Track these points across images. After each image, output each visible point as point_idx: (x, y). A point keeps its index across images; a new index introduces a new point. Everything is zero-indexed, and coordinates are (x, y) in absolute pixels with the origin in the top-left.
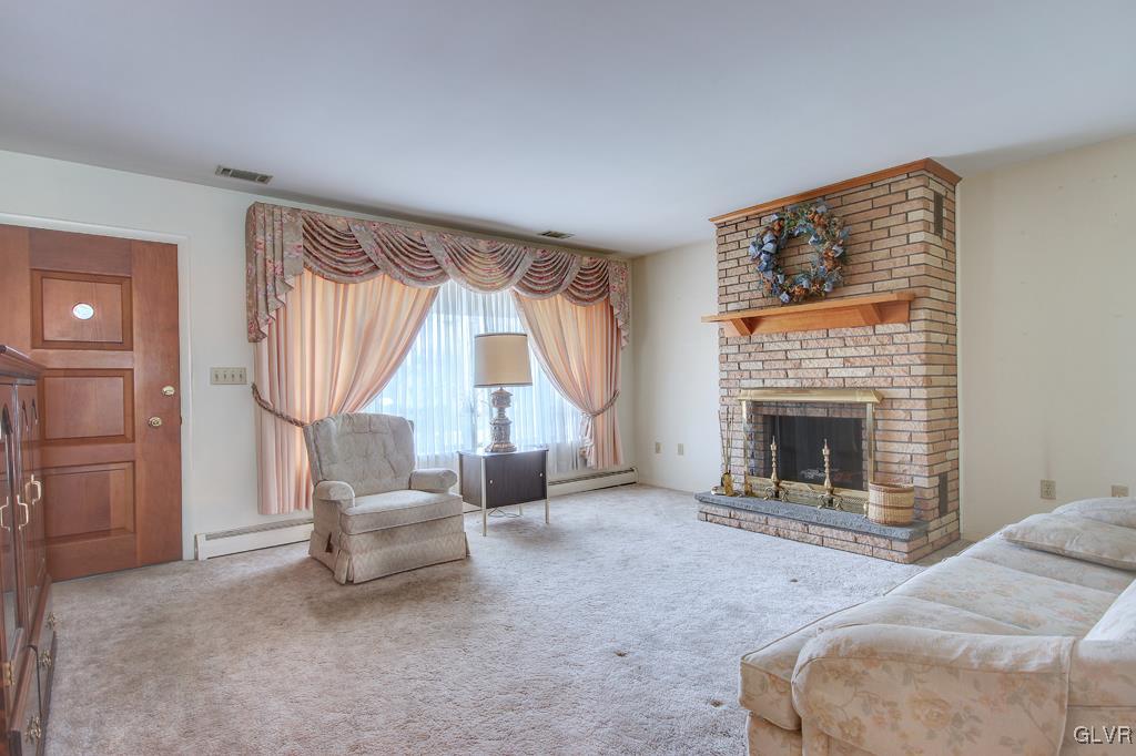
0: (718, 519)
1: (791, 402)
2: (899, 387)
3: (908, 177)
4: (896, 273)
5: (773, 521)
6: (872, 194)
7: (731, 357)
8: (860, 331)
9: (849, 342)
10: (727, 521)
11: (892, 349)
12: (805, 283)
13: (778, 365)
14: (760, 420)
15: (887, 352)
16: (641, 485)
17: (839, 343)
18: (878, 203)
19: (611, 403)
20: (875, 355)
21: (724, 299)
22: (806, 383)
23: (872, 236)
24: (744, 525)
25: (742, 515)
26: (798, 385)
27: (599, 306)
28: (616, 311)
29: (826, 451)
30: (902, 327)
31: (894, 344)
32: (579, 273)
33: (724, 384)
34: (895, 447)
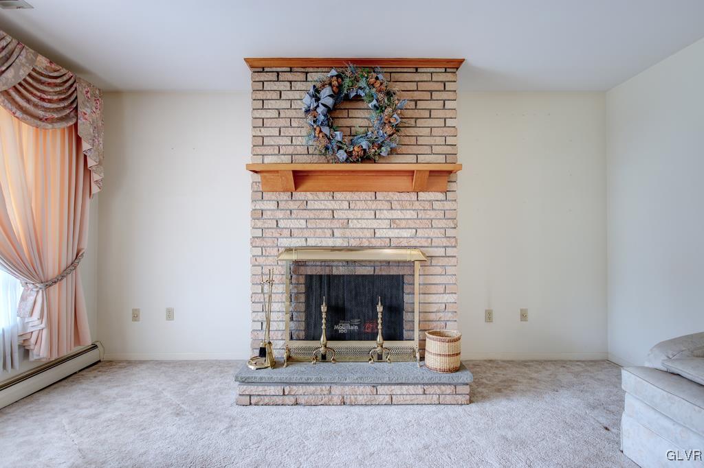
0: (267, 400)
1: (339, 261)
2: (437, 247)
3: (446, 72)
4: (436, 149)
5: (337, 390)
6: (417, 77)
7: (267, 214)
8: (405, 196)
9: (395, 205)
10: (279, 400)
11: (432, 214)
12: (364, 144)
13: (323, 224)
14: (302, 280)
15: (427, 217)
16: (111, 363)
17: (387, 205)
18: (422, 86)
19: (73, 265)
20: (418, 218)
21: (259, 150)
22: (354, 243)
23: (416, 114)
24: (302, 400)
25: (299, 390)
26: (345, 244)
27: (59, 133)
28: (86, 146)
29: (380, 308)
30: (440, 196)
31: (433, 209)
32: (30, 75)
33: (258, 242)
34: (433, 298)
